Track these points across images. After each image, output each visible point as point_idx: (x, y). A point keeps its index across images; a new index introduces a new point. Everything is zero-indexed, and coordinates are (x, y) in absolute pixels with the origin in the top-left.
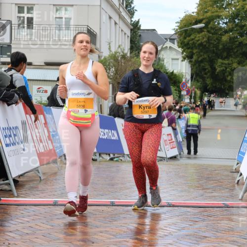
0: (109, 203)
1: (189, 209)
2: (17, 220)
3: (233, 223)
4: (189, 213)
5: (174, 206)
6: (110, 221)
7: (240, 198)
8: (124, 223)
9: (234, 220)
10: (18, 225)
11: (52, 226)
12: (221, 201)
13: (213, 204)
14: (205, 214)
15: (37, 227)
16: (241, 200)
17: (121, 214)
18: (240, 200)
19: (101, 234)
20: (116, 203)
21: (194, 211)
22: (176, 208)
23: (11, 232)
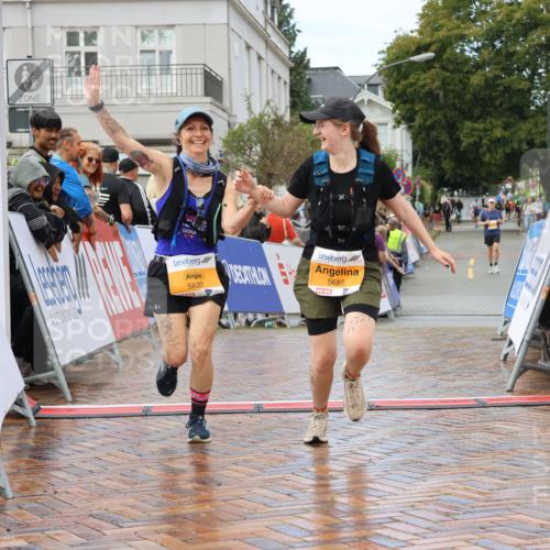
0: (252, 408)
1: (408, 414)
2: (72, 447)
3: (493, 437)
4: (408, 422)
5: (378, 408)
6: (253, 442)
7: (509, 388)
8: (280, 445)
9: (496, 430)
10: (73, 457)
11: (140, 455)
12: (470, 395)
13: (455, 401)
14: (440, 421)
15: (109, 458)
16: (511, 391)
17: (276, 427)
18: (508, 391)
19: (235, 467)
20: (265, 408)
21: (418, 416)
22: (384, 412)
23: (59, 469)
